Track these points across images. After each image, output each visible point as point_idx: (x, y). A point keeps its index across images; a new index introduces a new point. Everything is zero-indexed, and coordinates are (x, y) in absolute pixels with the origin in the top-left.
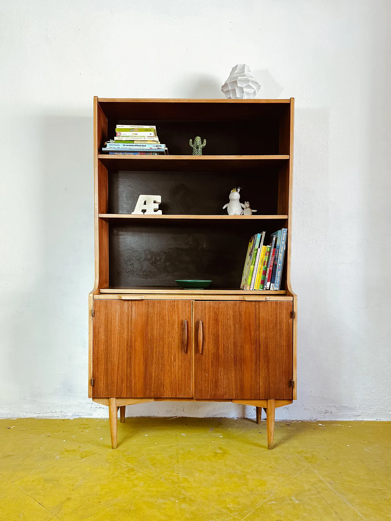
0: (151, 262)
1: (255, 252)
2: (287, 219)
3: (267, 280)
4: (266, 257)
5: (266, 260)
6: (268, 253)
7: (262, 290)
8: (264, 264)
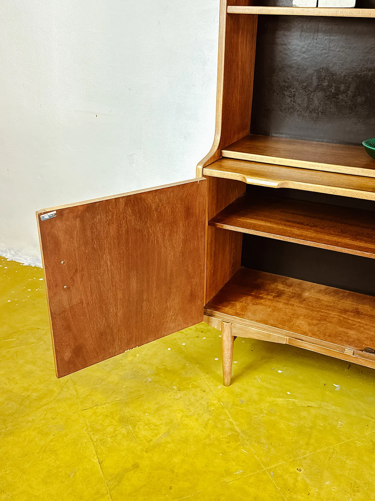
0: (328, 93)
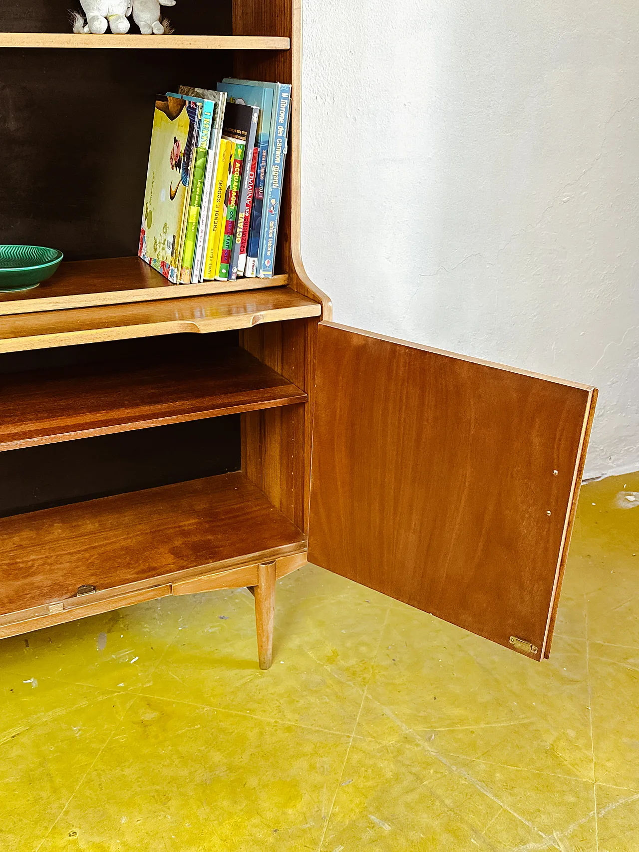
1: (200, 162)
2: (289, 51)
3: (238, 248)
4: (232, 178)
5: (235, 189)
6: (238, 165)
7: (226, 279)
8: (227, 202)
